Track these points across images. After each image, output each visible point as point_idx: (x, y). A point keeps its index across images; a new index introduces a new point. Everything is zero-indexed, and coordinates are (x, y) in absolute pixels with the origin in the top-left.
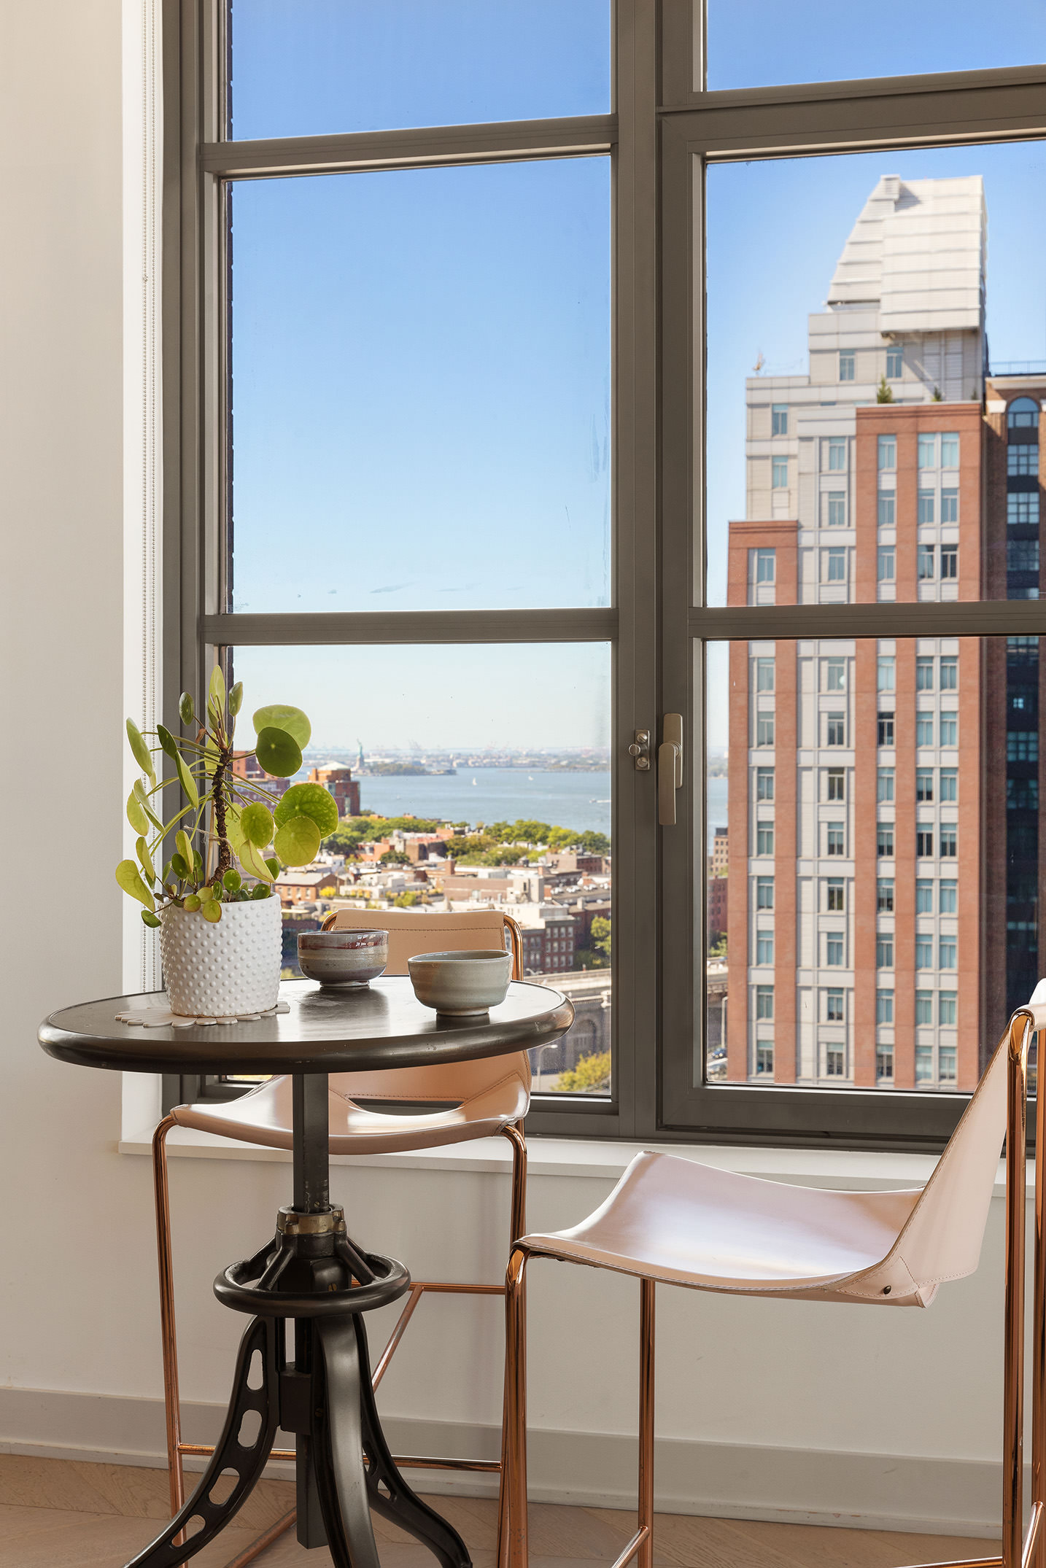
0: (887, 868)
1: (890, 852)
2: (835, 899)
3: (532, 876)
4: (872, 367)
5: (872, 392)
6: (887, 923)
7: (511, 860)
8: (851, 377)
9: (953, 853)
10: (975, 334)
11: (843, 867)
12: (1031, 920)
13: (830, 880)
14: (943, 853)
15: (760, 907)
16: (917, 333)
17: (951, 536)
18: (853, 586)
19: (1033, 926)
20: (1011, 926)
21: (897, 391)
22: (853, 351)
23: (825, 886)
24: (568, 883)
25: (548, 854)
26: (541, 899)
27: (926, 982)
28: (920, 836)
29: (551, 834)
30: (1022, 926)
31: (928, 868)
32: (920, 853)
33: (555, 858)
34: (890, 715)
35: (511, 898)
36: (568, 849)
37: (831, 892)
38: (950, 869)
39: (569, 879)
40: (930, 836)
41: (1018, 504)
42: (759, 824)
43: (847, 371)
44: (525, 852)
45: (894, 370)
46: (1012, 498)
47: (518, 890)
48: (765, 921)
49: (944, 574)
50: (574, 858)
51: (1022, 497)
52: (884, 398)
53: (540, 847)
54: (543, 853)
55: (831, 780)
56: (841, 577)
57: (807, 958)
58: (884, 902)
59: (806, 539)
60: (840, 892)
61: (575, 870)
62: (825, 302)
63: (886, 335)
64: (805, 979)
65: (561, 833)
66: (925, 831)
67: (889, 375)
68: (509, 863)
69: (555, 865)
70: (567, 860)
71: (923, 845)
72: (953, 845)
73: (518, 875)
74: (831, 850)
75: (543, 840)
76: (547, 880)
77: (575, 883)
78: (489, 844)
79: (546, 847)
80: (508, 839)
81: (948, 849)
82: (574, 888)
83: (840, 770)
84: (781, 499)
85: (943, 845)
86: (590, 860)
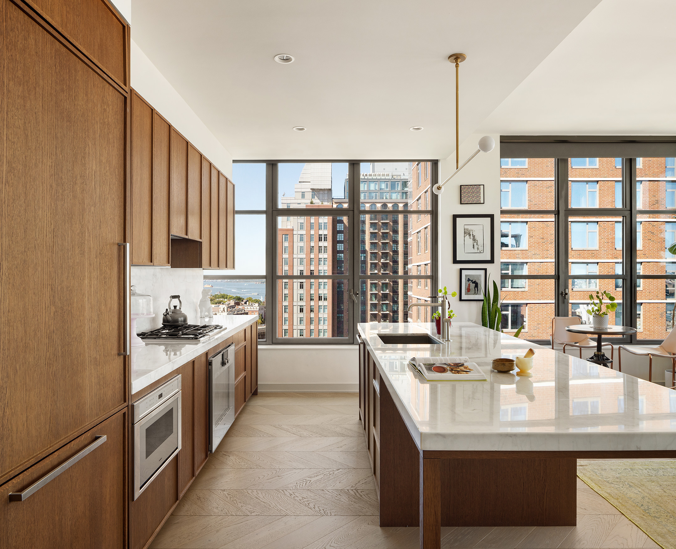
0: (312, 303)
1: (313, 300)
2: (301, 310)
3: (225, 306)
4: (309, 195)
5: (309, 201)
6: (312, 315)
7: (220, 303)
8: (304, 198)
9: (326, 300)
10: (330, 190)
11: (303, 303)
12: (341, 314)
13: (300, 306)
14: (324, 300)
15: (285, 312)
16: (318, 189)
17: (326, 233)
18: (305, 243)
19: (342, 315)
20: (338, 315)
21: (314, 201)
22: (304, 192)
23: (299, 307)
24: (233, 308)
25: (228, 301)
26: (227, 311)
27: (320, 327)
28: (319, 296)
29: (228, 297)
30: (340, 315)
31: (321, 303)
32: (319, 300)
33: (229, 302)
34: (313, 271)
35: (220, 311)
36: (232, 300)
37: (300, 309)
38: (326, 303)
39: (233, 307)
40: (321, 296)
41: (339, 226)
42: (285, 294)
43: (303, 196)
44: (223, 301)
45: (313, 197)
46: (338, 225)
47: (222, 309)
48: (286, 315)
49: (324, 241)
50: (234, 302)
51: (340, 225)
52: (312, 203)
53: (226, 300)
54: (226, 301)
55: (300, 285)
56: (303, 241)
57: (295, 323)
58: (312, 311)
59: (295, 233)
60: (302, 309)
61: (234, 305)
62: (298, 182)
63: (311, 189)
64: (295, 327)
65: (230, 296)
66: (321, 295)
67: (312, 198)
68: (219, 303)
69: (229, 304)
70: (232, 303)
71: (320, 298)
72: (326, 298)
73: (222, 306)
74: (300, 300)
75: (226, 298)
76: (228, 307)
77: (235, 308)
78: (214, 299)
79: (227, 300)
80: (218, 298)
81: (325, 299)
82: (235, 309)
83: (303, 283)
84: (289, 223)
85: (324, 298)
86: (237, 302)
